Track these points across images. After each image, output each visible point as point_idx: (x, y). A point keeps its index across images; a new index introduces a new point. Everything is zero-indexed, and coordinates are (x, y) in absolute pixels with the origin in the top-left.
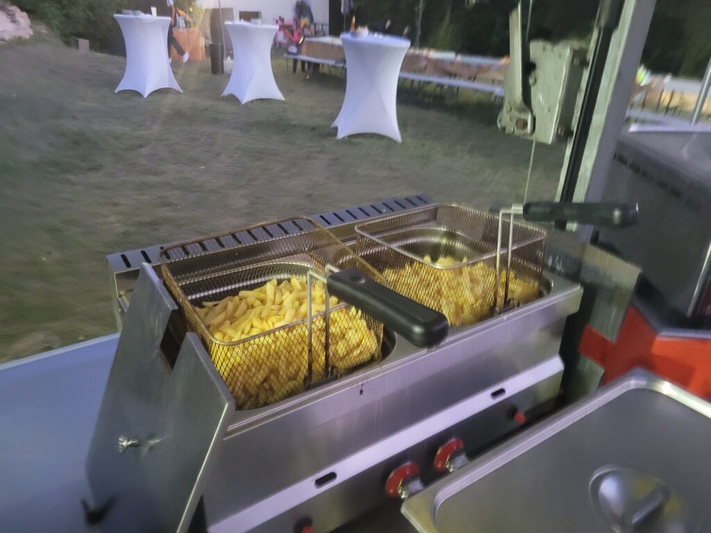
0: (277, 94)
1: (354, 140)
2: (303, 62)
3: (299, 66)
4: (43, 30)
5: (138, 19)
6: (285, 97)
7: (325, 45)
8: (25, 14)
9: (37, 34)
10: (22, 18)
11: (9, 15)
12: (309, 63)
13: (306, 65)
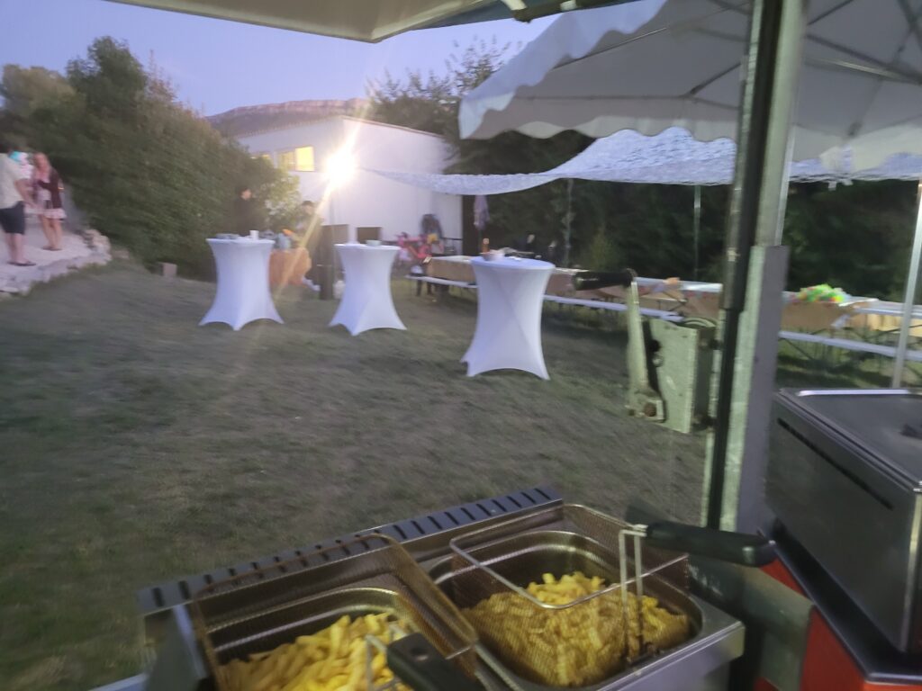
0: (396, 323)
1: (488, 378)
2: (429, 284)
3: (424, 288)
4: (124, 255)
5: (235, 243)
6: (406, 325)
7: (455, 264)
8: (104, 238)
9: (116, 260)
10: (101, 243)
11: (86, 239)
12: (436, 285)
13: (433, 288)
